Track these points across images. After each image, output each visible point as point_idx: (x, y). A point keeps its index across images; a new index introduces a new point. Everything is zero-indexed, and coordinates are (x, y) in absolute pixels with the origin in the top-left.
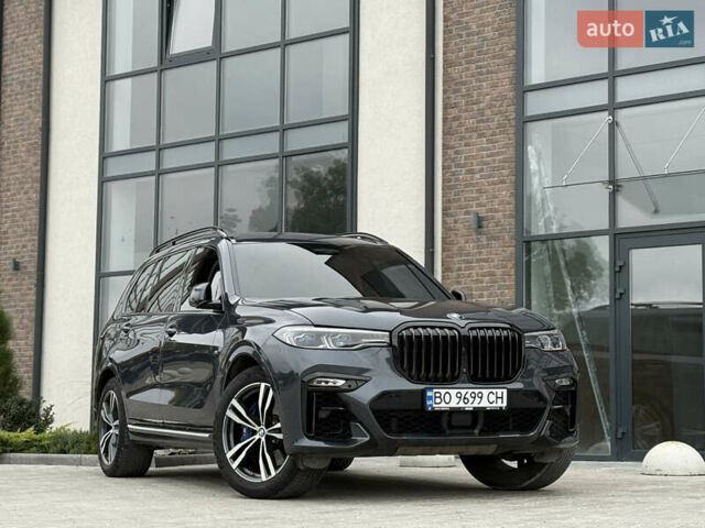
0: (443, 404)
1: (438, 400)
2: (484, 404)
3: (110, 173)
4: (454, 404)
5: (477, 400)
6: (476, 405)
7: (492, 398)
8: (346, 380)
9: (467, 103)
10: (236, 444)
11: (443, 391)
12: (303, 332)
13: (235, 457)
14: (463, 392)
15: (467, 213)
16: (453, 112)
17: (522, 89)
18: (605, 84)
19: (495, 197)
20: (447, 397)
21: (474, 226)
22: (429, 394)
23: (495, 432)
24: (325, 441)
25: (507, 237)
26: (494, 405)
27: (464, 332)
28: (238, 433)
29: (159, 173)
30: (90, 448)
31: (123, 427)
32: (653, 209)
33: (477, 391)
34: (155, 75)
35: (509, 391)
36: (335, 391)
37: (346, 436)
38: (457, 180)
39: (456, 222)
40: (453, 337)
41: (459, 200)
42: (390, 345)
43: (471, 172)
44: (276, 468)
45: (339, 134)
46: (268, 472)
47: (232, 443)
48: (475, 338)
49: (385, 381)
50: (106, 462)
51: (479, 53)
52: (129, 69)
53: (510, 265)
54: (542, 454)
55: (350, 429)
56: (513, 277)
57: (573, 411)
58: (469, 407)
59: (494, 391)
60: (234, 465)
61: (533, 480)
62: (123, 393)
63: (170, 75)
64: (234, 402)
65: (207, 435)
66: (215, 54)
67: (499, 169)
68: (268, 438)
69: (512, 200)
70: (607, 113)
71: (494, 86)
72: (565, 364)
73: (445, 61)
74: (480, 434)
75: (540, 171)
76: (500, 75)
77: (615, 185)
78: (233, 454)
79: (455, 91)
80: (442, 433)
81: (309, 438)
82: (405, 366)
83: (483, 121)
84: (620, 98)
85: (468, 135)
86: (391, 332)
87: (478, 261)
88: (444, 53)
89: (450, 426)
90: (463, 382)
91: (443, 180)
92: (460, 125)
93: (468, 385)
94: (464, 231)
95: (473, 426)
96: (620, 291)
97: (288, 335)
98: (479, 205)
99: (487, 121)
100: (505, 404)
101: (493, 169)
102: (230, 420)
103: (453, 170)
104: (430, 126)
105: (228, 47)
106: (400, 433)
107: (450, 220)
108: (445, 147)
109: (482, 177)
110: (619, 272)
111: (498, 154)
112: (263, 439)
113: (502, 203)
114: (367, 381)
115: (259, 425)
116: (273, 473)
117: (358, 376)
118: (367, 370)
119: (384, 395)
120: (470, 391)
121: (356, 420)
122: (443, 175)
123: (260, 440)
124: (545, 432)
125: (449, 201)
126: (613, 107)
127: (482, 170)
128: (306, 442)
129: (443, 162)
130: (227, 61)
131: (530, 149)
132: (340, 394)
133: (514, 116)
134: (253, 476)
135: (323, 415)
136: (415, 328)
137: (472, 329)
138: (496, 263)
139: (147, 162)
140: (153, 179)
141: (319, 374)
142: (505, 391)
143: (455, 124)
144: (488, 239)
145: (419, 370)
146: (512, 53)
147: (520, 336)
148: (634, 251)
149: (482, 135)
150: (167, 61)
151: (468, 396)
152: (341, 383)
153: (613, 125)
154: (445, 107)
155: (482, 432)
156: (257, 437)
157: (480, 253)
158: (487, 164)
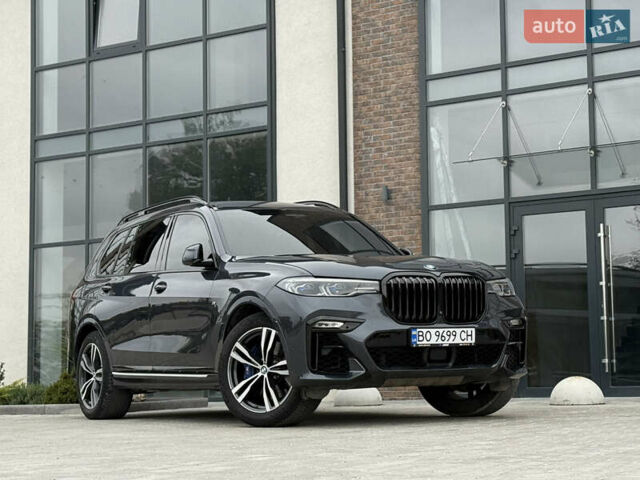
0: (425, 342)
1: (421, 338)
2: (458, 341)
3: (42, 154)
4: (433, 341)
5: (452, 337)
6: (451, 342)
7: (464, 336)
8: (344, 322)
9: (375, 91)
10: (239, 382)
11: (425, 331)
12: (304, 283)
13: (240, 393)
14: (441, 331)
15: (377, 186)
16: (363, 99)
17: (424, 78)
18: (498, 74)
19: (402, 172)
20: (428, 335)
21: (384, 197)
22: (414, 333)
23: (465, 364)
24: (326, 375)
25: (413, 208)
26: (465, 341)
27: (439, 280)
28: (241, 371)
29: (89, 154)
30: (51, 399)
31: (107, 374)
32: (537, 181)
33: (451, 330)
34: (84, 66)
35: (477, 330)
36: (335, 332)
37: (344, 370)
38: (367, 157)
39: (367, 195)
40: (431, 285)
41: (369, 175)
42: (380, 292)
43: (380, 150)
44: (279, 400)
45: (259, 118)
46: (272, 404)
47: (236, 381)
48: (449, 285)
49: (377, 322)
50: (88, 407)
51: (385, 47)
52: (55, 61)
53: (416, 231)
54: (497, 384)
55: (348, 364)
56: (420, 242)
57: (523, 346)
58: (446, 343)
59: (465, 330)
60: (240, 399)
61: (485, 407)
62: (106, 344)
63: (97, 66)
64: (238, 345)
65: (205, 376)
66: (140, 47)
67: (405, 147)
68: (270, 374)
69: (417, 174)
70: (500, 99)
71: (399, 76)
72: (516, 307)
73: (354, 54)
74: (452, 367)
75: (441, 149)
76: (404, 66)
77: (508, 161)
78: (239, 390)
79: (363, 80)
80: (423, 366)
81: (314, 372)
82: (393, 310)
83: (389, 106)
84: (511, 86)
85: (376, 118)
86: (380, 281)
87: (387, 228)
88: (354, 47)
89: (430, 361)
90: (440, 322)
91: (355, 158)
92: (370, 110)
93: (445, 325)
94: (375, 203)
95: (448, 360)
96: (515, 251)
97: (289, 285)
98: (388, 179)
99: (394, 106)
100: (474, 341)
101: (401, 148)
102: (234, 360)
103: (364, 149)
104: (343, 111)
105: (153, 41)
106: (389, 367)
107: (362, 193)
108: (356, 129)
109: (389, 155)
110: (514, 235)
111: (404, 135)
112: (266, 376)
113: (408, 177)
114: (361, 323)
115: (261, 363)
116: (277, 404)
117: (353, 319)
118: (360, 313)
119: (376, 335)
120: (446, 330)
121: (352, 355)
122: (355, 154)
123: (262, 377)
124: (504, 365)
125: (361, 177)
126: (505, 93)
127: (389, 149)
128: (311, 376)
129: (355, 142)
130: (152, 55)
131: (433, 130)
132: (339, 334)
133: (417, 102)
134: (257, 408)
135: (325, 352)
136: (400, 277)
137: (446, 277)
138: (404, 229)
139: (78, 144)
140: (84, 158)
141: (321, 318)
142: (473, 330)
143: (364, 109)
144: (396, 209)
145: (404, 313)
146: (414, 47)
147: (483, 284)
148: (526, 217)
149: (390, 119)
150: (94, 53)
151: (445, 334)
152: (339, 325)
153: (506, 110)
154: (355, 94)
155: (454, 365)
156: (260, 374)
157: (389, 221)
158: (393, 143)
